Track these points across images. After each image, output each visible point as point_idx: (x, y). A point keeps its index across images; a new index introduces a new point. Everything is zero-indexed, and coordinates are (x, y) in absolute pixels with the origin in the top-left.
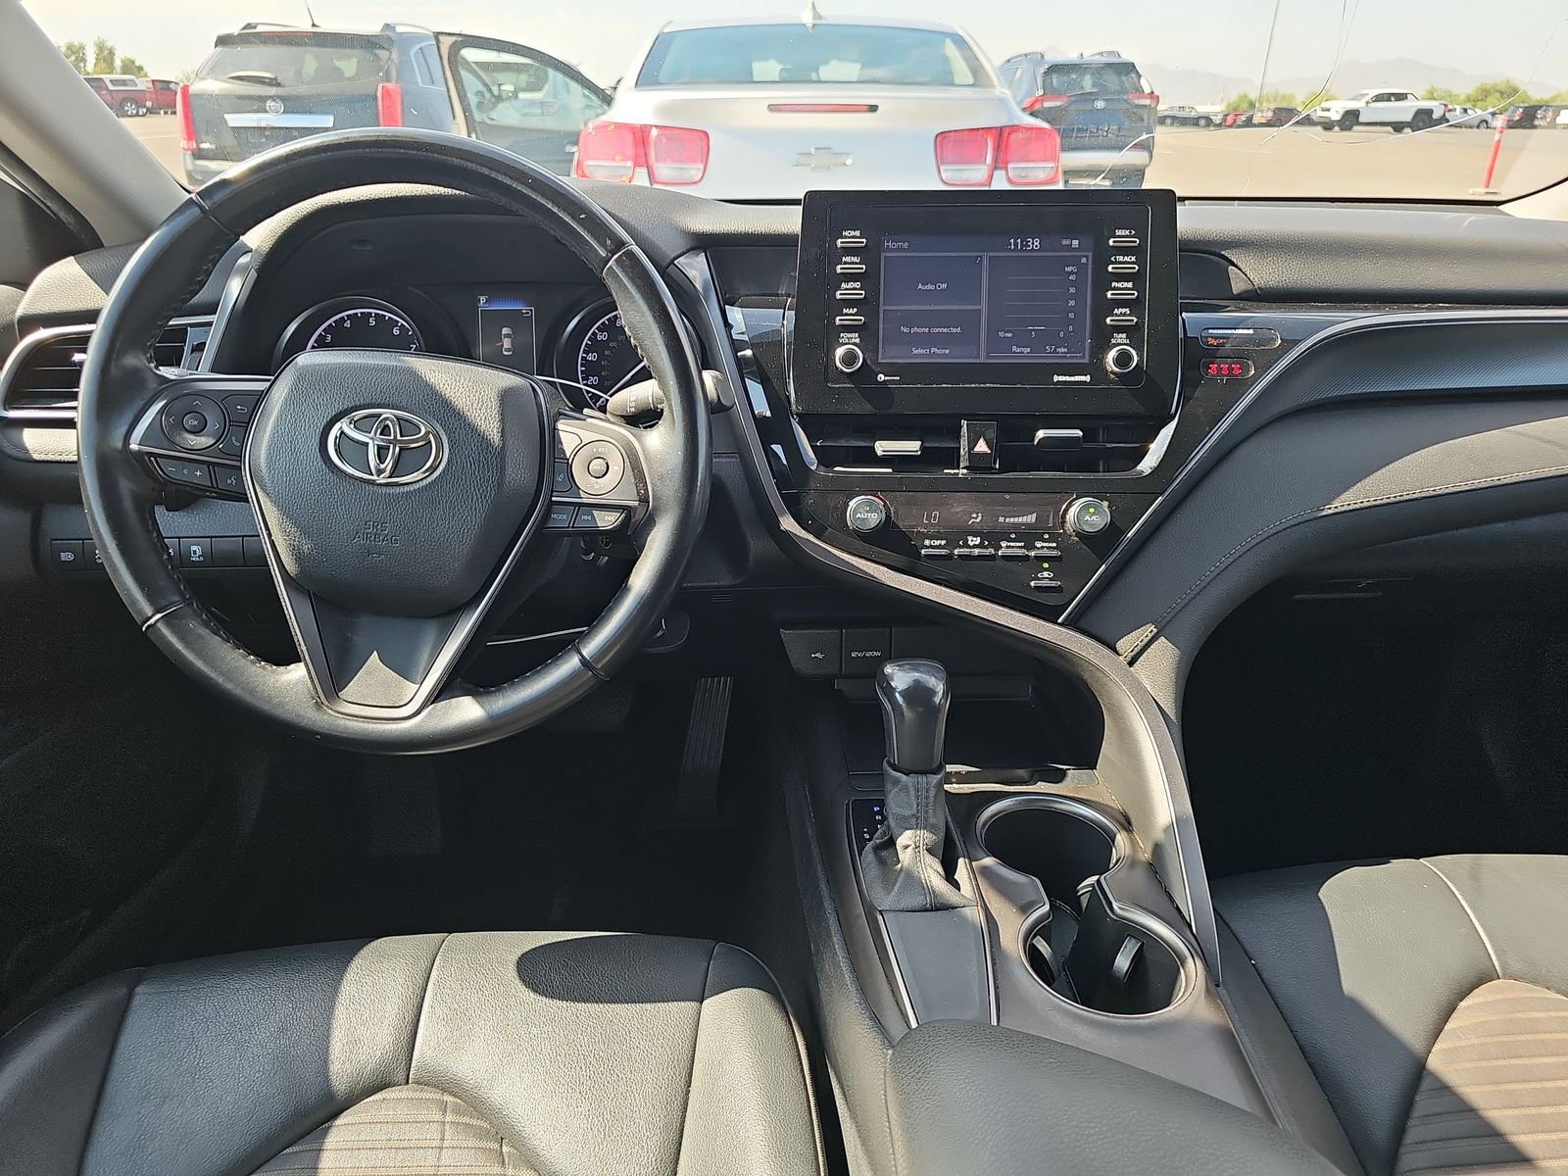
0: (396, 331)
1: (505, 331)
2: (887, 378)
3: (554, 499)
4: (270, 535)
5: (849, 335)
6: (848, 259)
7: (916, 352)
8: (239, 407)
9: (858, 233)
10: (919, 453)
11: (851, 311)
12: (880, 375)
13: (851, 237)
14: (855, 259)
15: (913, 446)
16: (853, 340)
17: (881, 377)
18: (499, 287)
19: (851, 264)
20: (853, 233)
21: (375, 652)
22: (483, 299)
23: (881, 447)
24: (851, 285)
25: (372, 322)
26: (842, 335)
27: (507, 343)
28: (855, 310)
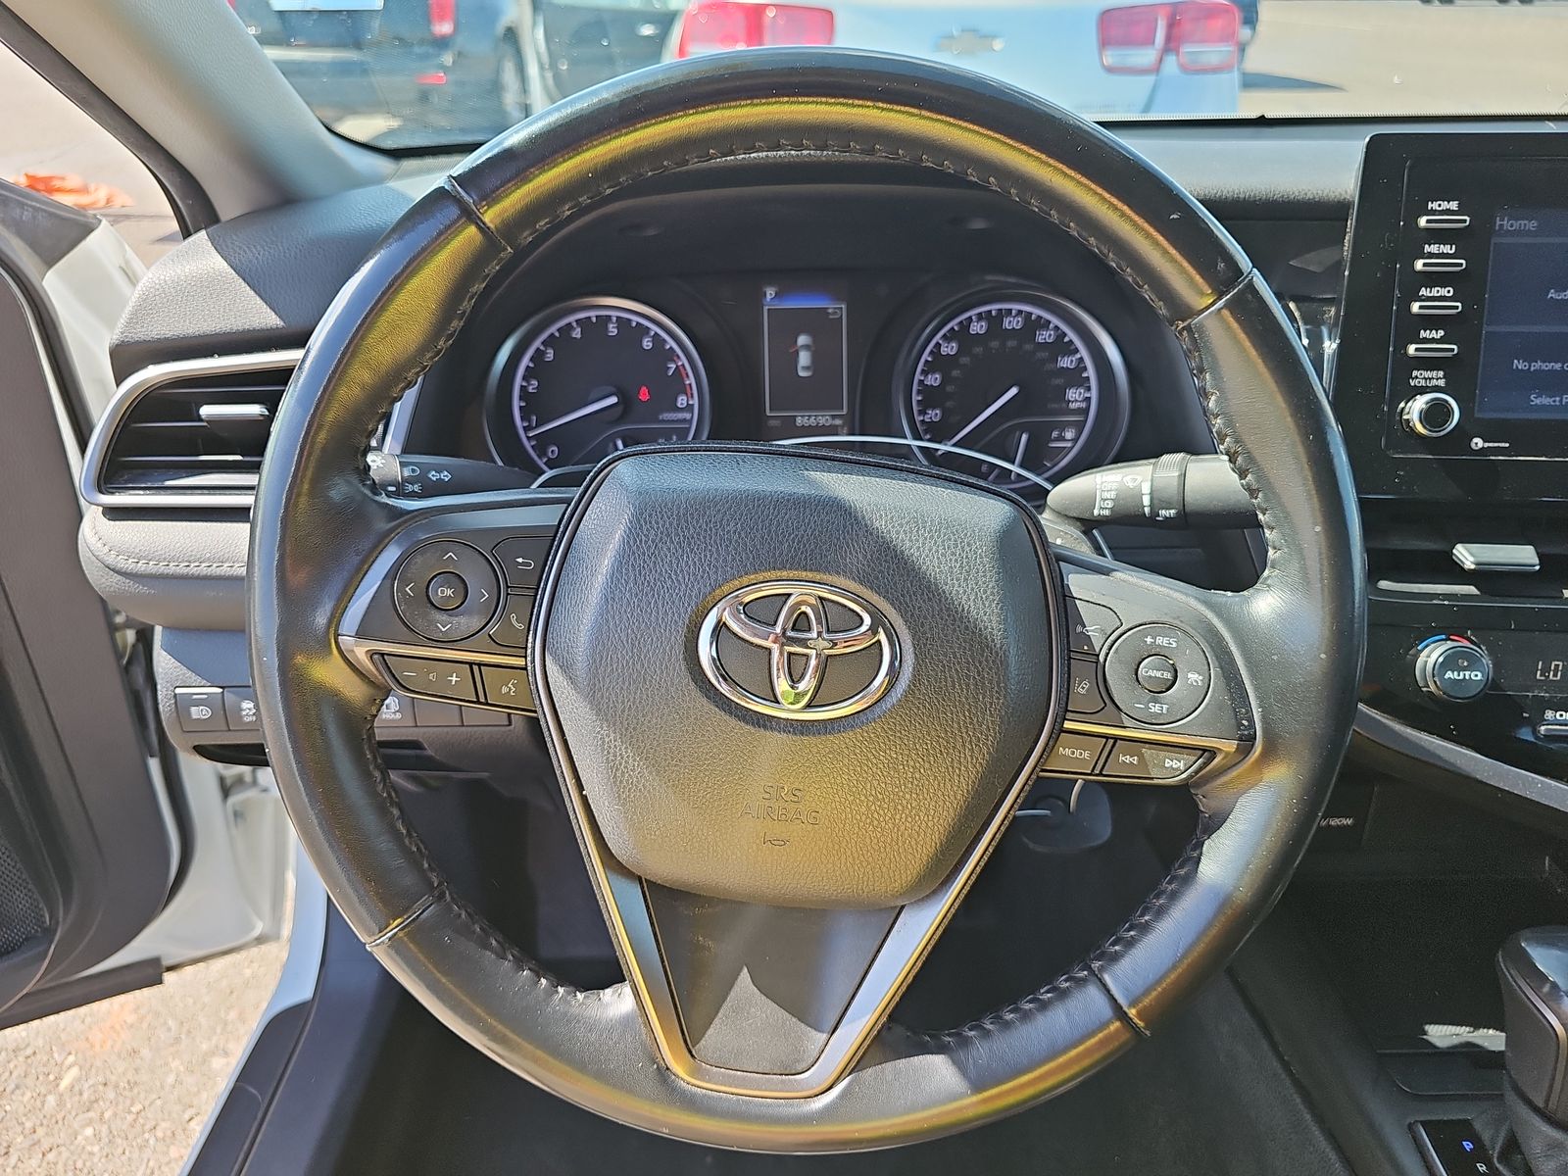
0: (647, 344)
1: (802, 340)
2: (1487, 445)
3: (1068, 725)
4: (580, 787)
5: (1428, 374)
6: (1434, 249)
7: (1538, 401)
8: (520, 560)
9: (1454, 205)
10: (1537, 568)
11: (1433, 334)
12: (1476, 440)
13: (1444, 211)
14: (1446, 249)
15: (1524, 555)
16: (1434, 382)
17: (1478, 443)
18: (792, 277)
19: (1439, 255)
20: (1445, 205)
21: (745, 970)
22: (770, 292)
23: (1467, 555)
24: (1436, 292)
25: (613, 330)
26: (1415, 373)
27: (804, 358)
28: (1441, 333)
